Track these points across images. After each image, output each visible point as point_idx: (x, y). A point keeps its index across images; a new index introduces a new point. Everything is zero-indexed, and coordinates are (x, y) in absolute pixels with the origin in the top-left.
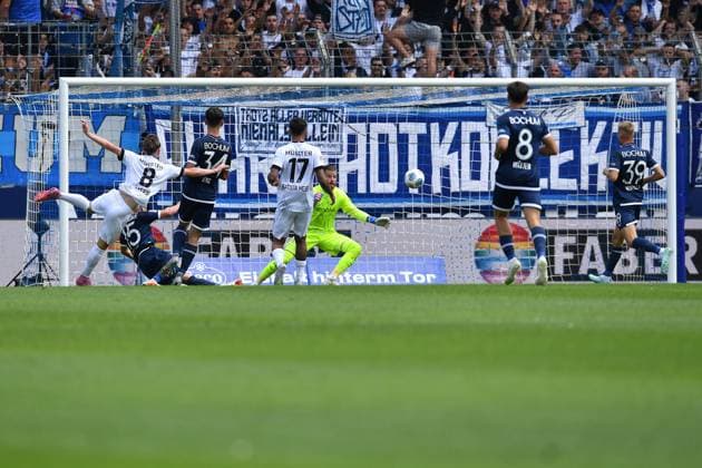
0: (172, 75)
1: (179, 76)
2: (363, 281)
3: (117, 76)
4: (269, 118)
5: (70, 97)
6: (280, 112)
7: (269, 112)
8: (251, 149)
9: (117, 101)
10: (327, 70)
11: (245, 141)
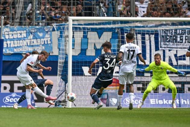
4: (173, 33)
6: (178, 31)
7: (173, 31)
8: (165, 46)
11: (163, 43)
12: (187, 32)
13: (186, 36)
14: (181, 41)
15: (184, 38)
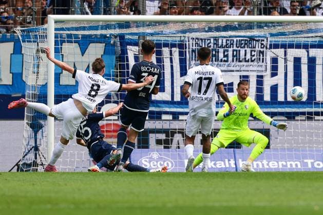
0: (139, 13)
1: (144, 14)
2: (276, 167)
3: (99, 14)
4: (212, 45)
5: (56, 29)
6: (220, 41)
7: (212, 40)
9: (99, 32)
10: (256, 10)
11: (194, 62)
12: (235, 43)
13: (233, 51)
14: (226, 59)
15: (230, 53)
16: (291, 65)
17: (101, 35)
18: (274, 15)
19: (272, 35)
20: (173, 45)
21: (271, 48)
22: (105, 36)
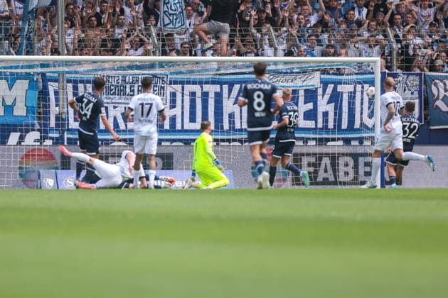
0: (59, 54)
4: (120, 81)
6: (127, 78)
7: (120, 78)
8: (109, 101)
9: (24, 71)
10: (158, 51)
11: (105, 96)
12: (140, 80)
13: (139, 86)
14: (132, 93)
15: (136, 89)
16: (187, 99)
17: (26, 73)
18: (173, 56)
19: (171, 73)
20: (88, 82)
21: (170, 83)
22: (30, 74)
